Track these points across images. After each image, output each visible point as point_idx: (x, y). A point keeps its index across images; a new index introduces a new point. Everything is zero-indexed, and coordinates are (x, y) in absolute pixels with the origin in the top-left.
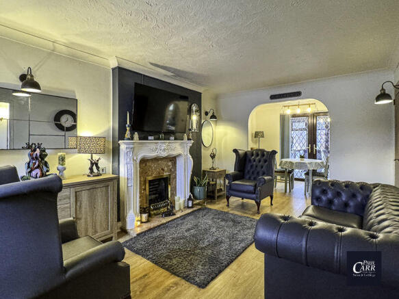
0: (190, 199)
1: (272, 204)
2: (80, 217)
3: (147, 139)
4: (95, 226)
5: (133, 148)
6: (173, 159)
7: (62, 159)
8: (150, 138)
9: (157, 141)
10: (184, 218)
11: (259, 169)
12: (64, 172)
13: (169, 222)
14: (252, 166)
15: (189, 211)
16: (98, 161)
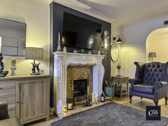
0: (102, 95)
1: (166, 104)
2: (22, 102)
3: (73, 52)
4: (34, 110)
5: (62, 57)
6: (91, 67)
7: (14, 62)
8: (74, 51)
9: (79, 54)
10: (98, 109)
11: (155, 76)
12: (15, 70)
13: (86, 111)
14: (149, 75)
15: (102, 104)
16: (38, 65)
